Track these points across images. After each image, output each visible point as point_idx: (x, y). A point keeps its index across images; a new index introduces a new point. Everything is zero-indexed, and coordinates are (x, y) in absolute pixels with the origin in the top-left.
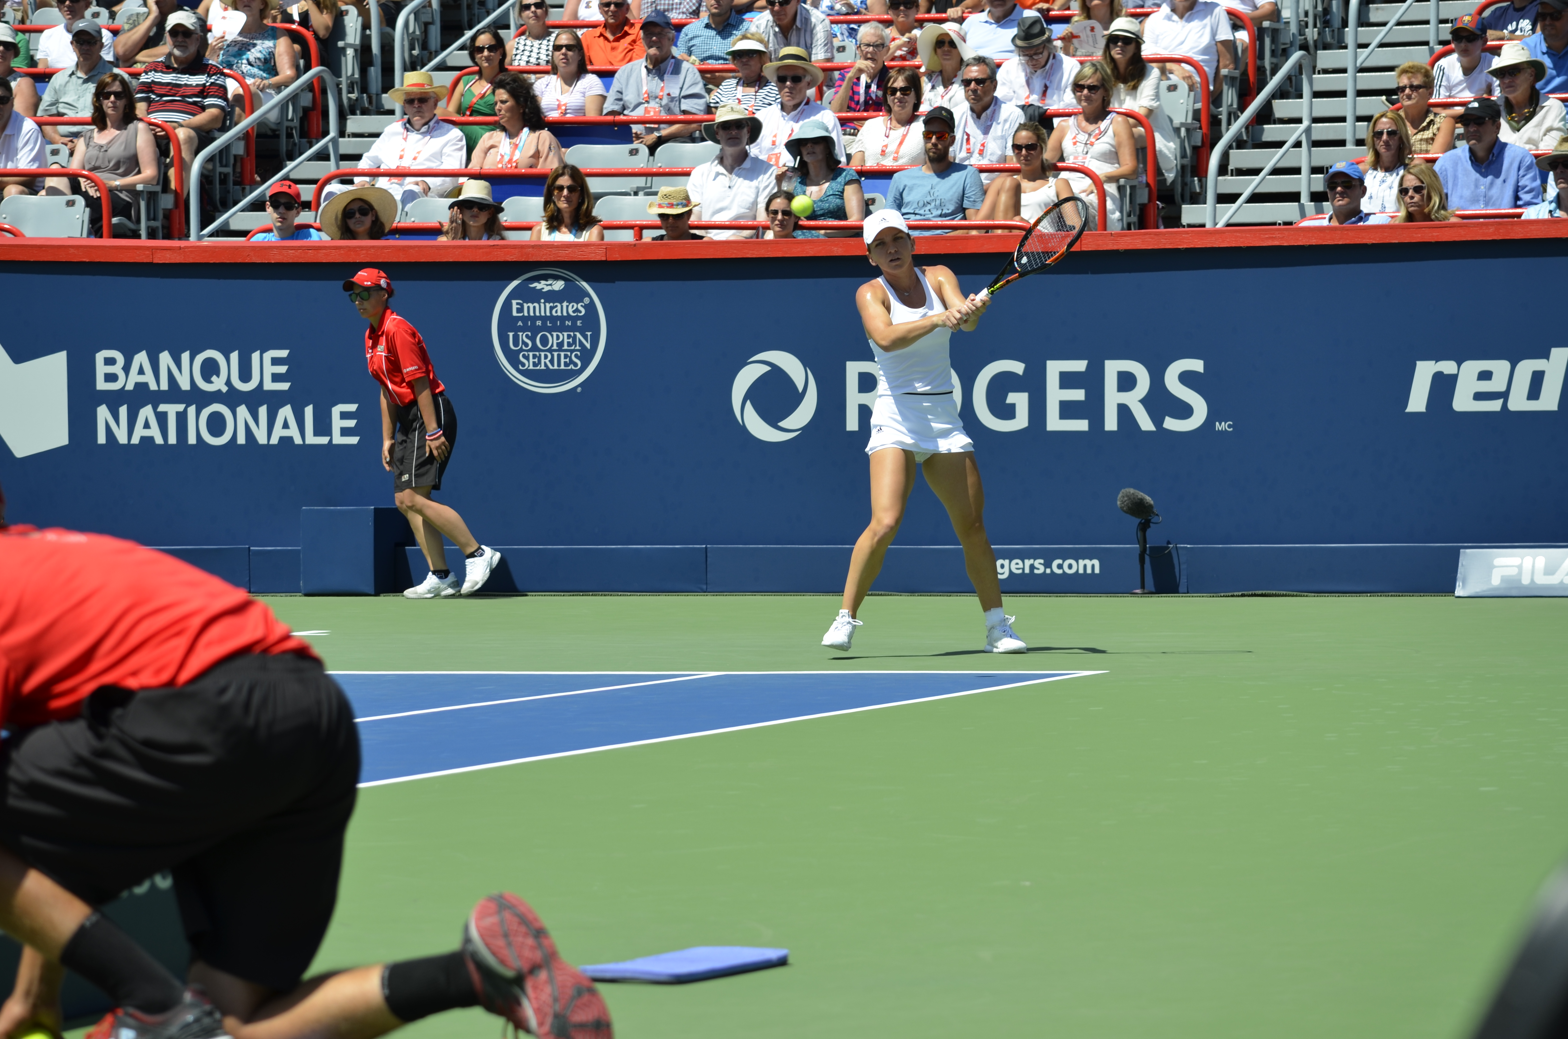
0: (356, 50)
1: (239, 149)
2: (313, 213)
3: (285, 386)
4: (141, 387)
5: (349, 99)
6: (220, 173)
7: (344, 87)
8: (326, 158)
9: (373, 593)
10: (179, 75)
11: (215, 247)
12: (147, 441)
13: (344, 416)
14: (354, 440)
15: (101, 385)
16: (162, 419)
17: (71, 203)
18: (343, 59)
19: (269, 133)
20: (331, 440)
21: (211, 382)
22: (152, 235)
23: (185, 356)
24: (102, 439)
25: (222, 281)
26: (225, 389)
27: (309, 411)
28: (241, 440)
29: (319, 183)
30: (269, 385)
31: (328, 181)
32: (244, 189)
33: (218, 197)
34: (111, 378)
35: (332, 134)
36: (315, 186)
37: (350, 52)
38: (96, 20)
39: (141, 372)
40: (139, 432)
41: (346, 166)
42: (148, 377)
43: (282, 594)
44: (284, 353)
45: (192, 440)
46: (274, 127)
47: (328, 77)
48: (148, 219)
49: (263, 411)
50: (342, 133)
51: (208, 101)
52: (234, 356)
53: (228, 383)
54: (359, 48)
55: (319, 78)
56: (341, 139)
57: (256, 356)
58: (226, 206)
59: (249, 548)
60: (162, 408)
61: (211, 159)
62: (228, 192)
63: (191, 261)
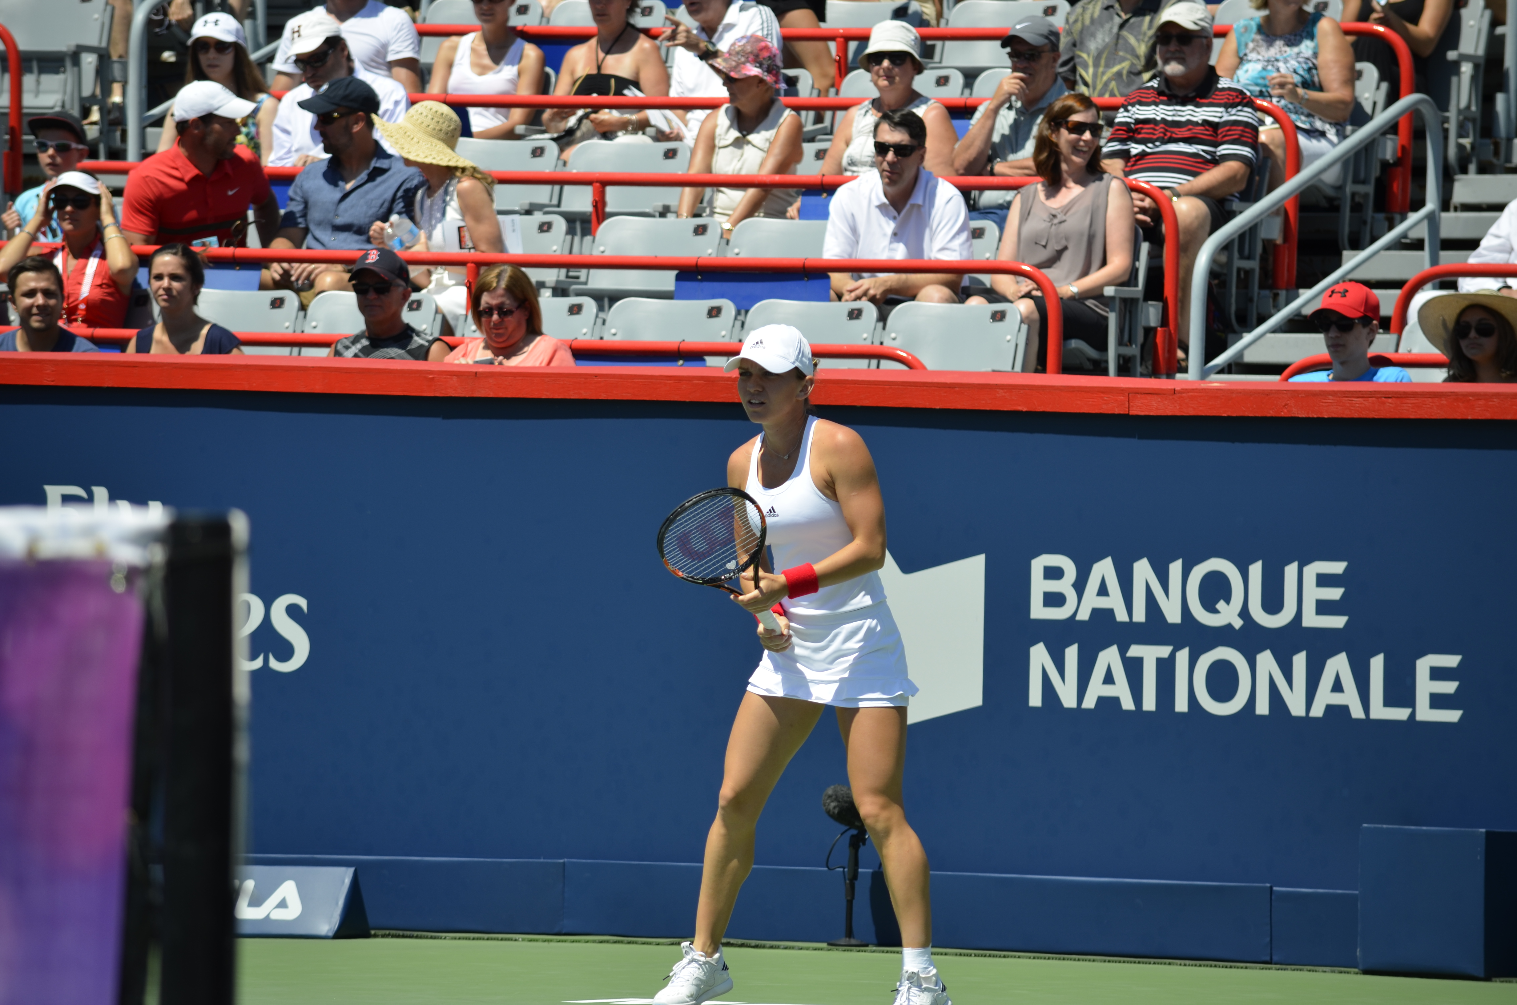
0: (1476, 67)
1: (1274, 232)
2: (1392, 338)
3: (1338, 622)
4: (1103, 616)
5: (1461, 147)
6: (1239, 270)
7: (1452, 127)
8: (1417, 245)
9: (1482, 975)
10: (1178, 108)
11: (1231, 391)
12: (1109, 704)
13: (1437, 674)
14: (1453, 716)
15: (1038, 611)
16: (1133, 668)
17: (999, 316)
18: (1454, 79)
19: (1324, 203)
20: (1413, 715)
21: (1216, 611)
22: (1125, 368)
23: (1176, 568)
24: (1035, 699)
25: (1238, 445)
26: (1238, 623)
27: (1377, 664)
28: (1262, 708)
29: (1406, 287)
30: (1311, 620)
31: (1419, 285)
32: (1276, 296)
33: (1233, 308)
34: (1054, 600)
35: (1431, 205)
36: (1397, 293)
37: (1466, 69)
38: (1051, 19)
39: (1103, 591)
40: (1096, 689)
41: (1449, 259)
42: (1115, 601)
43: (1325, 969)
44: (1338, 567)
45: (1181, 705)
46: (1331, 193)
47: (1429, 112)
48: (1120, 342)
49: (1300, 661)
50: (1445, 204)
51: (1224, 149)
52: (1256, 570)
53: (1244, 613)
54: (1482, 62)
55: (1413, 113)
56: (1444, 215)
57: (1291, 571)
58: (1247, 323)
59: (1271, 888)
60: (1135, 651)
61: (1226, 247)
62: (1251, 300)
63: (1191, 412)
